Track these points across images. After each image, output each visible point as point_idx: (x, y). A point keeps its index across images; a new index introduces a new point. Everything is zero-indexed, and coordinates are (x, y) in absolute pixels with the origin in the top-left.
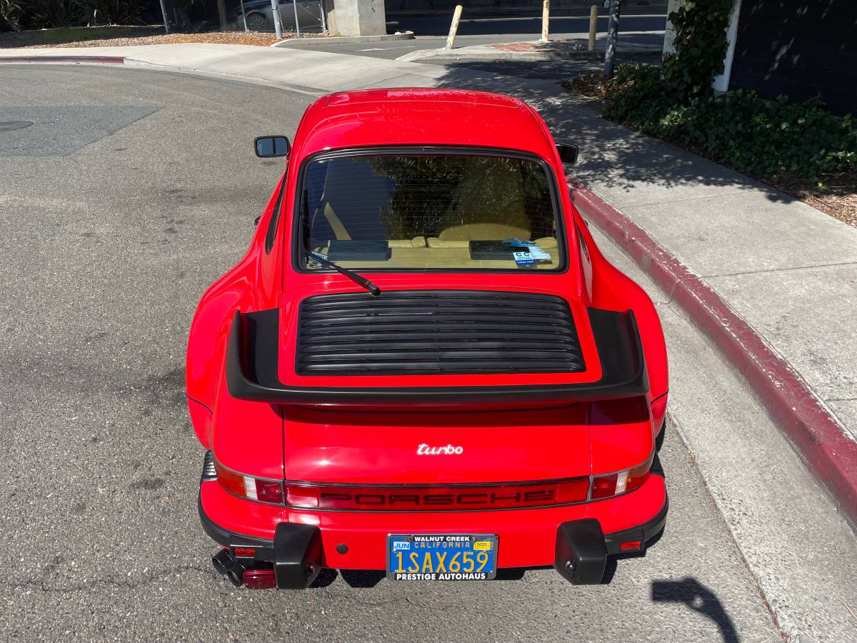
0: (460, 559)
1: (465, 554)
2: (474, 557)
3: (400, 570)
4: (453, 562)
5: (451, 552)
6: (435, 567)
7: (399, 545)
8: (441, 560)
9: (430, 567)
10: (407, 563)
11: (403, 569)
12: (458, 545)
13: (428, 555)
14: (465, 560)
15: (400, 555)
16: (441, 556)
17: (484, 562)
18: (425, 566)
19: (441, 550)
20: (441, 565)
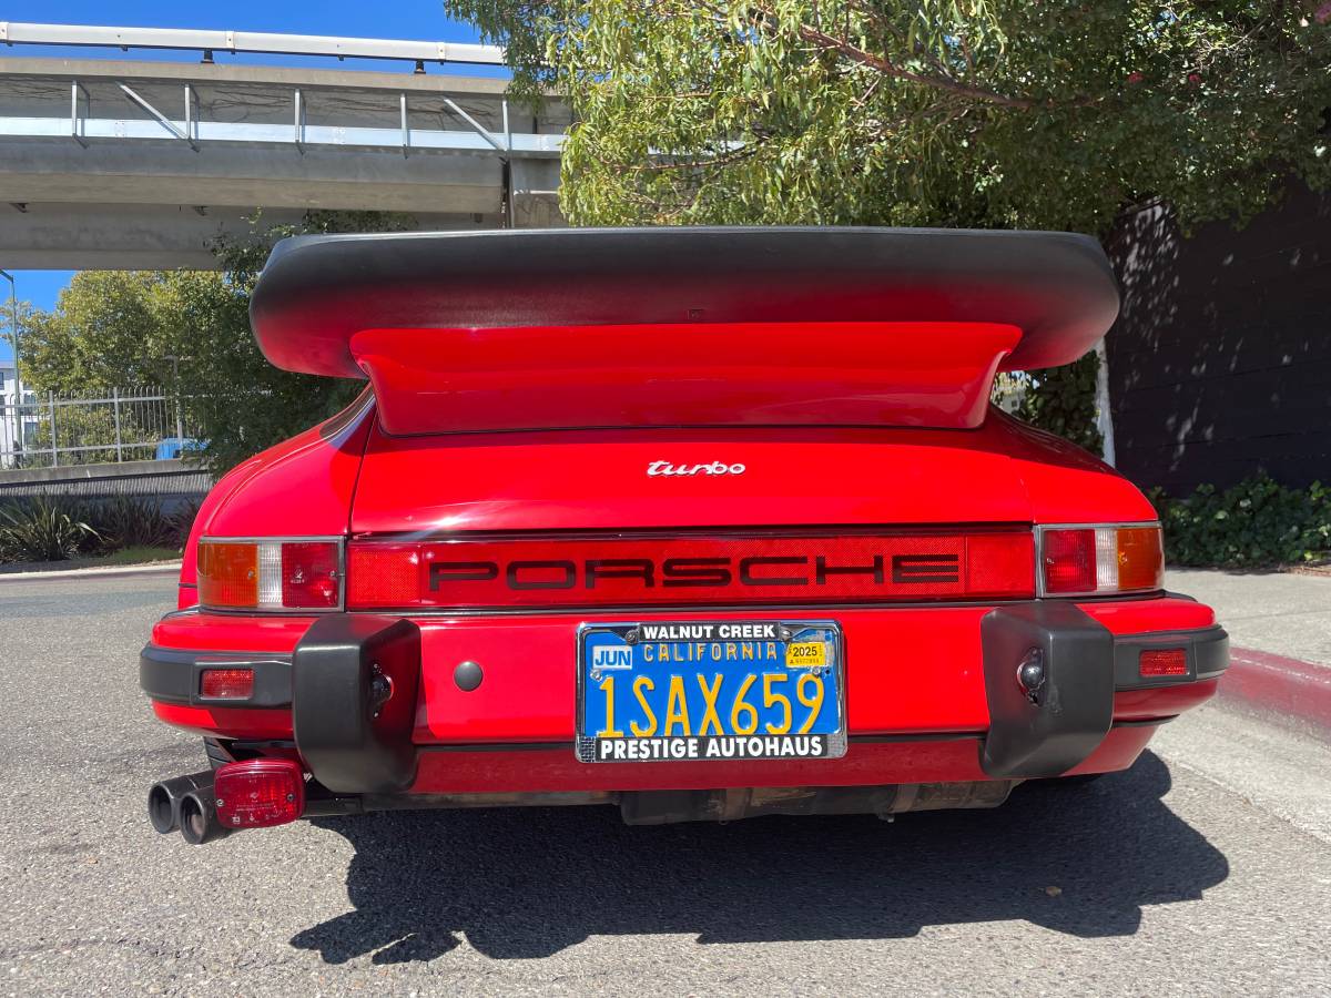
0: (754, 695)
1: (767, 678)
2: (787, 687)
3: (609, 731)
4: (739, 704)
5: (734, 671)
6: (695, 719)
7: (607, 658)
8: (710, 697)
9: (683, 717)
10: (627, 710)
11: (615, 729)
12: (747, 651)
13: (676, 682)
14: (769, 699)
15: (608, 685)
16: (710, 688)
17: (816, 702)
18: (671, 718)
19: (709, 667)
20: (711, 714)
